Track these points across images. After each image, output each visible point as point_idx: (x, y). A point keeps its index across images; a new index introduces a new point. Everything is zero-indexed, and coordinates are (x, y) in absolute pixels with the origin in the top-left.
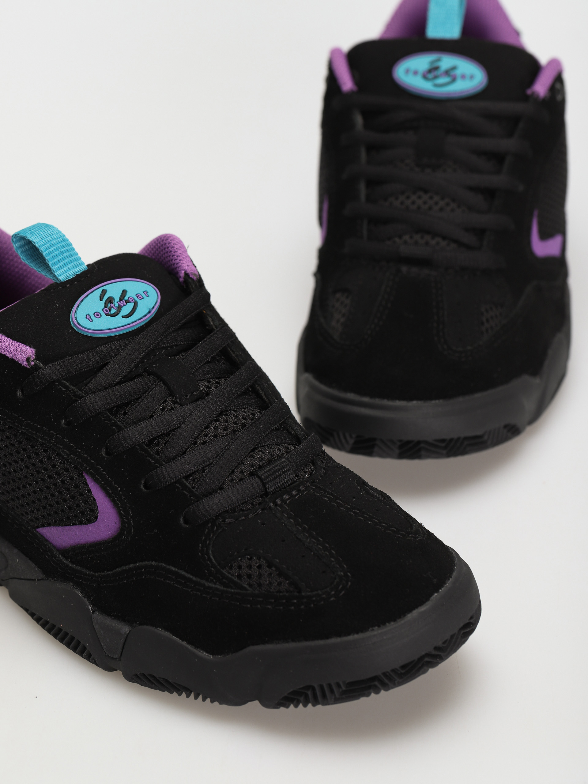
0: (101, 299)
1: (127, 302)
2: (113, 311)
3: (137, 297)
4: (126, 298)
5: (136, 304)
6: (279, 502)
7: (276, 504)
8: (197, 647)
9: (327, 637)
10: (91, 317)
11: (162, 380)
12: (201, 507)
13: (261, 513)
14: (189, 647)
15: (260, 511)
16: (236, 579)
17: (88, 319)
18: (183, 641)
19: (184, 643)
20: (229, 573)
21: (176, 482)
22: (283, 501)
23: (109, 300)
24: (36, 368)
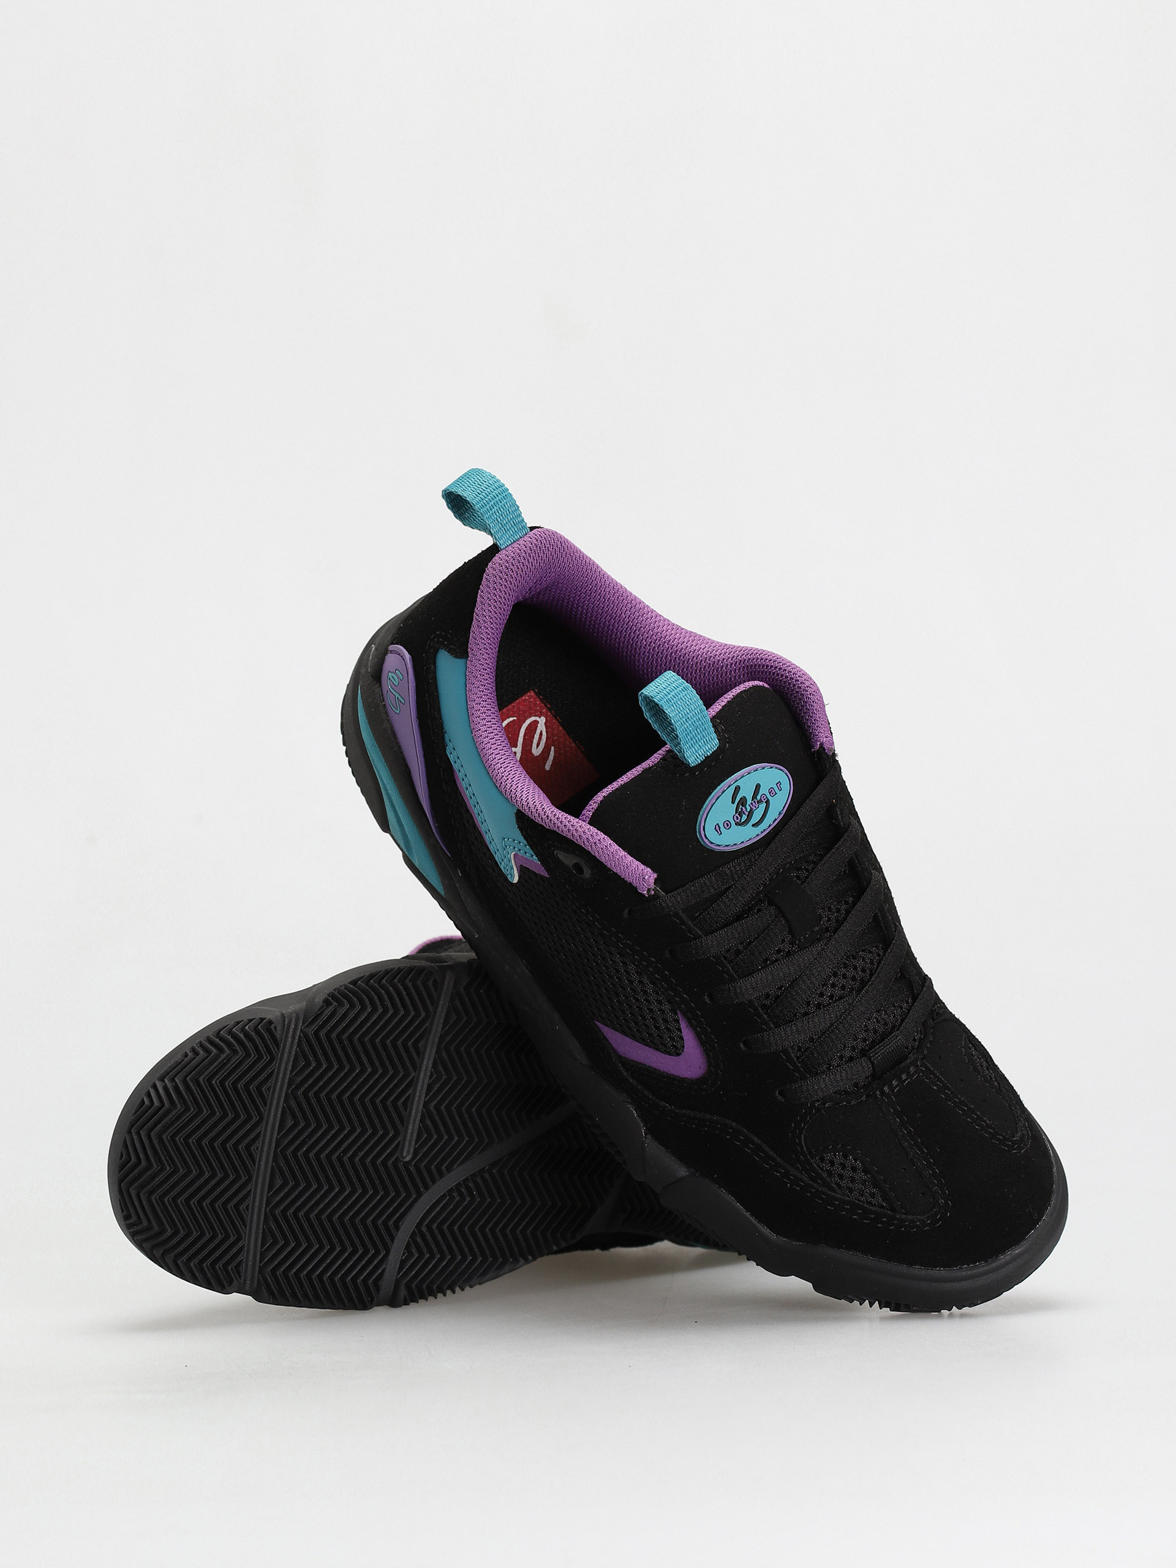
0: (733, 802)
1: (760, 802)
2: (744, 817)
3: (770, 793)
4: (759, 798)
5: (768, 802)
6: (886, 1089)
7: (883, 1093)
8: (760, 1221)
9: (911, 1264)
10: (720, 828)
11: (784, 916)
12: (805, 1088)
13: (866, 1100)
14: (753, 1220)
15: (864, 1098)
16: (825, 1175)
17: (717, 831)
18: (747, 1211)
19: (748, 1214)
20: (818, 1166)
21: (781, 1052)
22: (891, 1088)
23: (741, 802)
24: (656, 897)
